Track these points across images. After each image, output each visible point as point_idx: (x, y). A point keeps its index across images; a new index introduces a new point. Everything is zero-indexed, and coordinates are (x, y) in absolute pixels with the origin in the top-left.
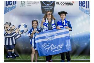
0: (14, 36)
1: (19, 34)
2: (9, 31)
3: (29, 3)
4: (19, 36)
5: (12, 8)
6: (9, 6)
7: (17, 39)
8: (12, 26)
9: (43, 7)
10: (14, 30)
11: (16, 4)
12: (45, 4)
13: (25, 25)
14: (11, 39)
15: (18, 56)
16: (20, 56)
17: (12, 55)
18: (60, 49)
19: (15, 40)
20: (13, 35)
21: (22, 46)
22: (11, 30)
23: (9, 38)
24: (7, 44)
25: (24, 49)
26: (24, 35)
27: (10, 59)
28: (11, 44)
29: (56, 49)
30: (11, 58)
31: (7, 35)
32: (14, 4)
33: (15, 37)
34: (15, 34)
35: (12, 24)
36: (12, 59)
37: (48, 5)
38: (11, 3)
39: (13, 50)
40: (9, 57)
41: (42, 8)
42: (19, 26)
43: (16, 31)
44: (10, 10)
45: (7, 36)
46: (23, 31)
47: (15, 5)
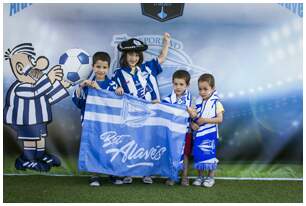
4: (62, 92)
7: (54, 103)
10: (45, 72)
13: (82, 54)
14: (32, 102)
15: (56, 164)
16: (64, 164)
17: (36, 160)
20: (40, 90)
21: (73, 128)
22: (34, 71)
24: (20, 121)
27: (29, 172)
30: (34, 168)
31: (19, 89)
36: (35, 173)
40: (26, 167)
42: (63, 58)
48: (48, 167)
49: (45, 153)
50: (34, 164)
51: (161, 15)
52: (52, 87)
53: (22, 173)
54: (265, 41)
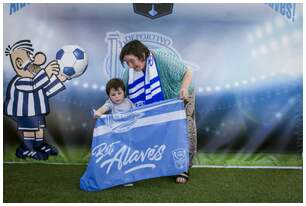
0: (41, 87)
1: (58, 81)
2: (25, 69)
7: (50, 96)
13: (77, 50)
16: (60, 153)
19: (47, 99)
20: (39, 84)
21: (69, 119)
22: (33, 66)
23: (26, 93)
24: (20, 113)
25: (73, 128)
26: (75, 82)
27: (29, 161)
30: (34, 157)
31: (18, 83)
33: (45, 91)
34: (46, 79)
35: (36, 48)
36: (35, 161)
39: (40, 134)
40: (26, 155)
42: (60, 54)
43: (49, 71)
45: (19, 87)
46: (70, 72)
48: (46, 156)
49: (44, 143)
50: (33, 153)
51: (152, 12)
52: (49, 81)
53: (22, 162)
54: (250, 38)
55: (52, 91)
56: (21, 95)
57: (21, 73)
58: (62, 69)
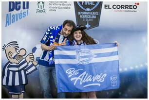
1: (33, 65)
3: (52, 6)
5: (21, 16)
6: (15, 12)
8: (19, 49)
9: (79, 13)
11: (28, 7)
12: (82, 8)
18: (99, 83)
19: (26, 75)
28: (17, 83)
29: (92, 82)
31: (10, 66)
32: (24, 8)
33: (25, 71)
34: (26, 64)
35: (21, 46)
37: (88, 9)
38: (20, 7)
41: (78, 16)
43: (28, 59)
44: (17, 20)
47: (26, 10)
51: (87, 26)
52: (28, 65)
55: (30, 71)
56: (11, 73)
57: (11, 60)
58: (35, 58)
